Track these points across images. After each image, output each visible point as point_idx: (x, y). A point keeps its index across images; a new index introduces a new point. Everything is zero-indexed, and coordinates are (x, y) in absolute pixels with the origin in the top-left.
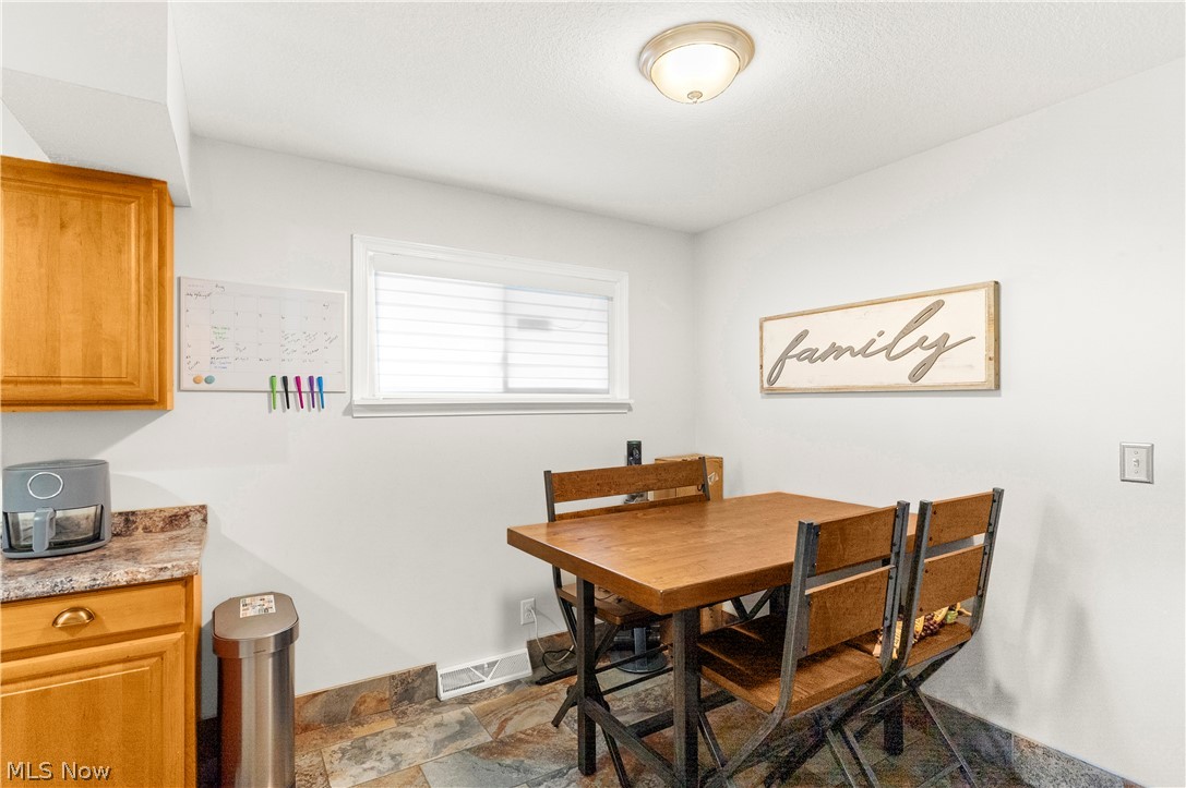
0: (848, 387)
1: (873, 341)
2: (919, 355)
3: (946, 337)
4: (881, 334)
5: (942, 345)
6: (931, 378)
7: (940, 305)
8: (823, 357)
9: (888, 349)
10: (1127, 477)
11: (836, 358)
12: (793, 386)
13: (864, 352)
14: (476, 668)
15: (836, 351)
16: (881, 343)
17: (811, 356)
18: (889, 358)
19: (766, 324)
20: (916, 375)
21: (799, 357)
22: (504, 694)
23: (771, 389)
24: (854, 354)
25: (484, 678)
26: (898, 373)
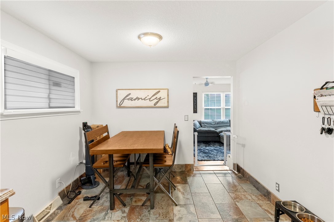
0: (140, 106)
1: (146, 97)
2: (156, 101)
3: (161, 97)
4: (148, 96)
5: (160, 99)
6: (158, 105)
7: (159, 91)
8: (135, 100)
9: (150, 99)
10: (186, 120)
11: (138, 100)
12: (126, 106)
13: (144, 99)
14: (46, 209)
15: (138, 99)
16: (148, 98)
17: (131, 99)
18: (149, 100)
19: (118, 91)
20: (155, 105)
21: (128, 99)
22: (60, 212)
23: (120, 107)
24: (142, 100)
25: (50, 211)
26: (152, 104)
